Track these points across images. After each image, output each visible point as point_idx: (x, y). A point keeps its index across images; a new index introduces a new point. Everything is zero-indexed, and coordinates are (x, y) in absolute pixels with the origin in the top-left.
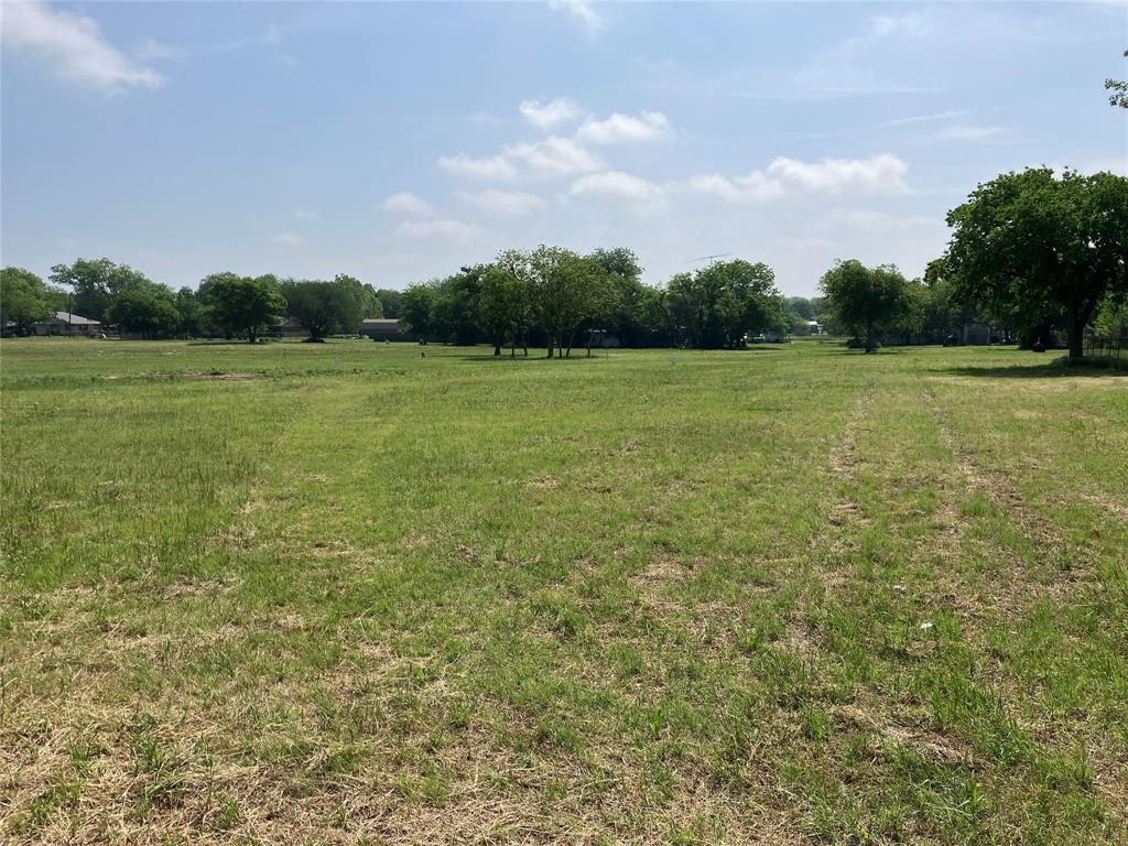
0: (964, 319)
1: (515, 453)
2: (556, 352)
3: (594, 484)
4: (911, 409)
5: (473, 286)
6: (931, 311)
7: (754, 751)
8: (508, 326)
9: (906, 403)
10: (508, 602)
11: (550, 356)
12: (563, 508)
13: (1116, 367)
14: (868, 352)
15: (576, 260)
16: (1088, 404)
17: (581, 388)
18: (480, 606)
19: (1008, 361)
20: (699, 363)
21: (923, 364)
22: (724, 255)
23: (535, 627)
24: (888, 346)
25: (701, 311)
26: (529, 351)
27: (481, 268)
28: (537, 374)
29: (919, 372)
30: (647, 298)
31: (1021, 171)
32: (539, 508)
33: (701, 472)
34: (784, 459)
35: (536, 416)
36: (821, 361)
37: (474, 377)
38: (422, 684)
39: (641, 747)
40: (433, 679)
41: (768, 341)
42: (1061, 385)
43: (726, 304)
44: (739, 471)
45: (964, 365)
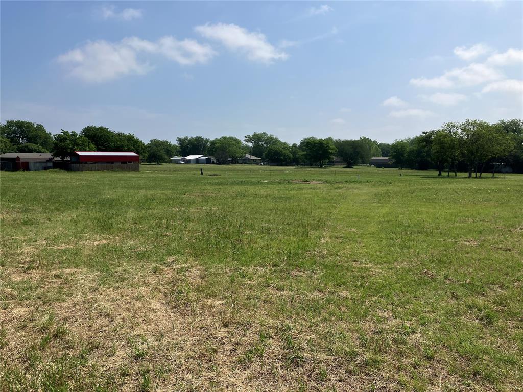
1: (452, 226)
2: (473, 174)
3: (500, 246)
5: (428, 141)
10: (452, 302)
11: (470, 176)
12: (482, 257)
15: (488, 126)
18: (437, 300)
23: (468, 316)
26: (458, 174)
27: (433, 132)
28: (463, 186)
32: (467, 255)
35: (463, 207)
37: (427, 186)
38: (408, 334)
40: (414, 333)
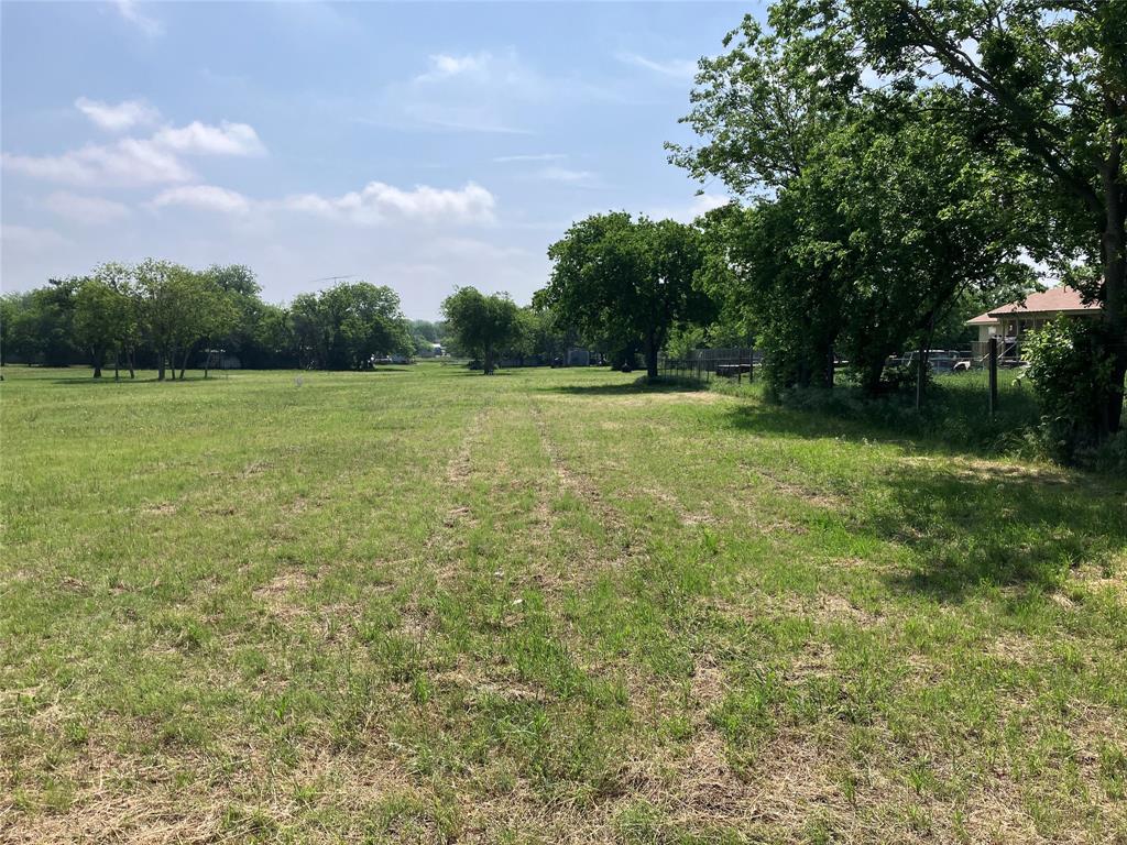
0: (567, 344)
1: (125, 481)
2: (168, 373)
3: (216, 507)
4: (519, 424)
5: (64, 300)
6: (540, 335)
7: (369, 718)
8: (110, 346)
9: (517, 419)
10: (125, 627)
11: (161, 378)
12: (182, 533)
13: (682, 384)
14: (486, 373)
15: (188, 276)
16: (659, 416)
17: (198, 411)
18: (95, 633)
19: (603, 380)
20: (326, 385)
21: (533, 384)
22: (346, 277)
23: (157, 645)
24: (503, 367)
25: (327, 333)
26: (135, 372)
27: (74, 281)
28: (146, 398)
29: (528, 390)
30: (269, 317)
31: (606, 214)
32: (155, 534)
33: (327, 488)
34: (406, 473)
35: (148, 442)
36: (445, 382)
37: (69, 402)
38: (33, 712)
39: (267, 731)
40: (45, 706)
41: (395, 363)
42: (640, 400)
43: (352, 326)
44: (363, 486)
45: (567, 385)
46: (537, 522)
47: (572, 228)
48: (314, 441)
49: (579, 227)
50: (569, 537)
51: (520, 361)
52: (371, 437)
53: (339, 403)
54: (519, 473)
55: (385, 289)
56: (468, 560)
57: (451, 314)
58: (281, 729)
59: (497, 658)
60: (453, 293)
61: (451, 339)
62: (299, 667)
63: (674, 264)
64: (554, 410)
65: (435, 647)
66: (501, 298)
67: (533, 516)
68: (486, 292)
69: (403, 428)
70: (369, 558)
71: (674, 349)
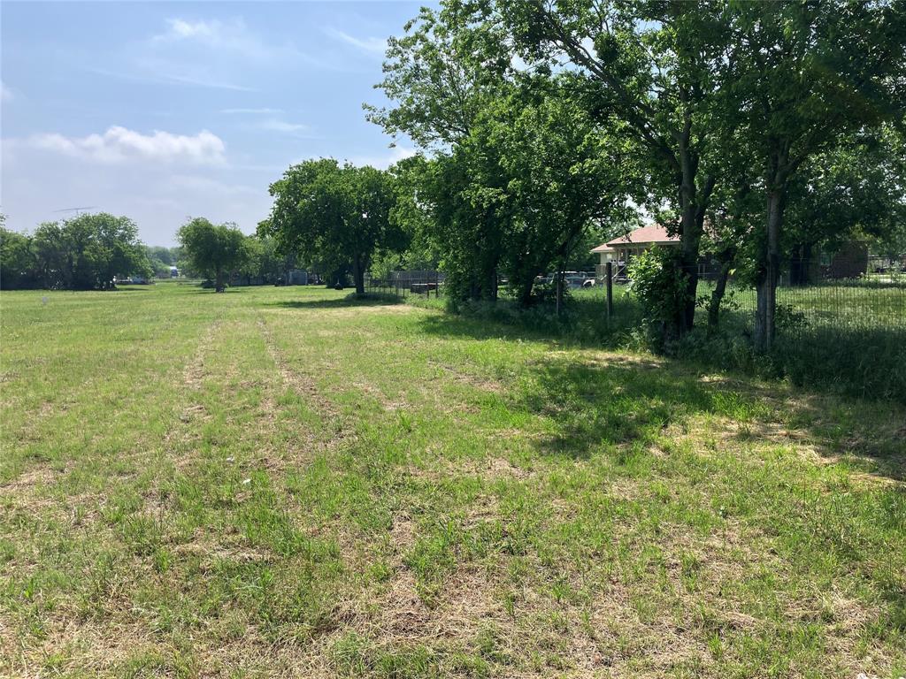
0: (289, 266)
4: (247, 334)
6: (264, 259)
9: (244, 330)
13: (383, 299)
14: (218, 291)
16: (364, 324)
19: (319, 296)
20: (71, 303)
21: (259, 300)
24: (233, 286)
29: (255, 305)
31: (318, 160)
33: (73, 393)
34: (146, 378)
36: (181, 299)
39: (16, 610)
41: (135, 283)
42: (350, 312)
43: (95, 251)
44: (107, 391)
45: (289, 300)
46: (263, 415)
47: (289, 170)
48: (59, 352)
49: (295, 169)
50: (290, 425)
51: (247, 281)
52: (113, 348)
53: (84, 319)
54: (247, 375)
55: (124, 219)
56: (203, 449)
57: (185, 241)
58: (30, 608)
59: (229, 529)
60: (187, 223)
61: (185, 263)
62: (47, 551)
63: (374, 202)
64: (277, 322)
65: (175, 524)
66: (229, 228)
67: (259, 410)
68: (216, 223)
69: (143, 340)
70: (114, 452)
71: (377, 270)
